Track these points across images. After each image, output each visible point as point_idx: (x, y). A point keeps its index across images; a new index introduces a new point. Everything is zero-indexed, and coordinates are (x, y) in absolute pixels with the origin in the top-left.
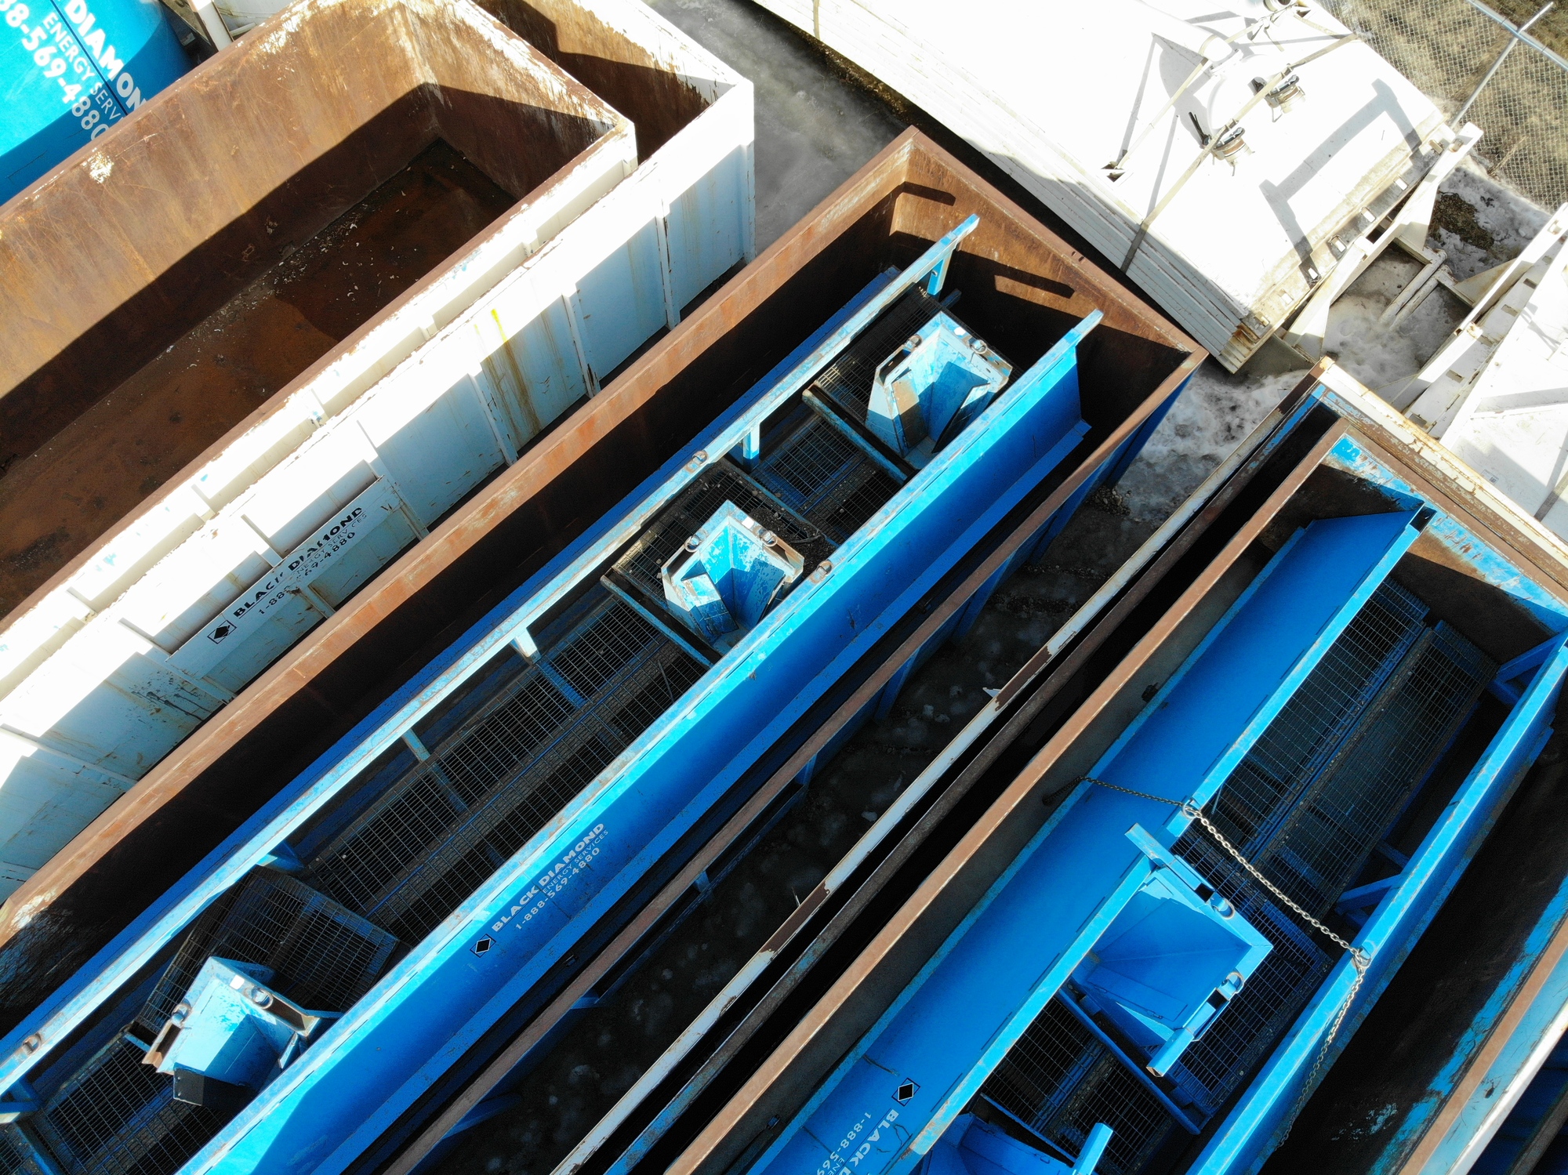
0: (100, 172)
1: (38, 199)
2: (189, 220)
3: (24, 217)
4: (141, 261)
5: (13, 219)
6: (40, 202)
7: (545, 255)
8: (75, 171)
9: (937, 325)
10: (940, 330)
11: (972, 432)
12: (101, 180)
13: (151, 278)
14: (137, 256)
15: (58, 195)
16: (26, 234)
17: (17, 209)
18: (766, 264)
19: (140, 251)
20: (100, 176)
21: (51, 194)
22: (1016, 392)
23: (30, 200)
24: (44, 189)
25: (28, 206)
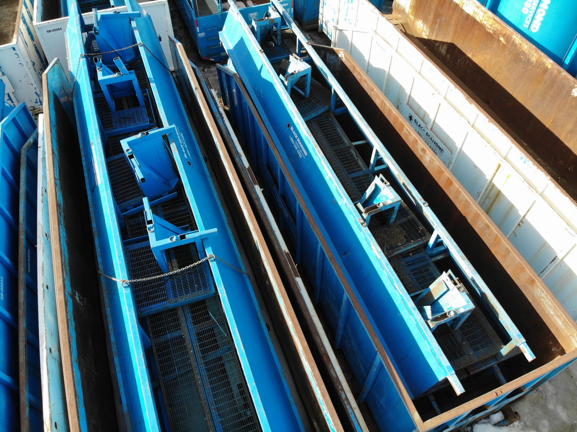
1: (562, 75)
2: (567, 134)
3: (557, 73)
4: (551, 121)
5: (555, 69)
6: (562, 76)
7: (529, 188)
8: (573, 83)
9: (468, 302)
10: (464, 303)
11: (409, 301)
12: (572, 94)
13: (547, 126)
14: (552, 118)
15: (565, 81)
16: (551, 76)
17: (558, 69)
18: (516, 256)
19: (554, 119)
20: (574, 93)
21: (565, 78)
22: (425, 328)
23: (561, 72)
24: (566, 75)
25: (560, 72)
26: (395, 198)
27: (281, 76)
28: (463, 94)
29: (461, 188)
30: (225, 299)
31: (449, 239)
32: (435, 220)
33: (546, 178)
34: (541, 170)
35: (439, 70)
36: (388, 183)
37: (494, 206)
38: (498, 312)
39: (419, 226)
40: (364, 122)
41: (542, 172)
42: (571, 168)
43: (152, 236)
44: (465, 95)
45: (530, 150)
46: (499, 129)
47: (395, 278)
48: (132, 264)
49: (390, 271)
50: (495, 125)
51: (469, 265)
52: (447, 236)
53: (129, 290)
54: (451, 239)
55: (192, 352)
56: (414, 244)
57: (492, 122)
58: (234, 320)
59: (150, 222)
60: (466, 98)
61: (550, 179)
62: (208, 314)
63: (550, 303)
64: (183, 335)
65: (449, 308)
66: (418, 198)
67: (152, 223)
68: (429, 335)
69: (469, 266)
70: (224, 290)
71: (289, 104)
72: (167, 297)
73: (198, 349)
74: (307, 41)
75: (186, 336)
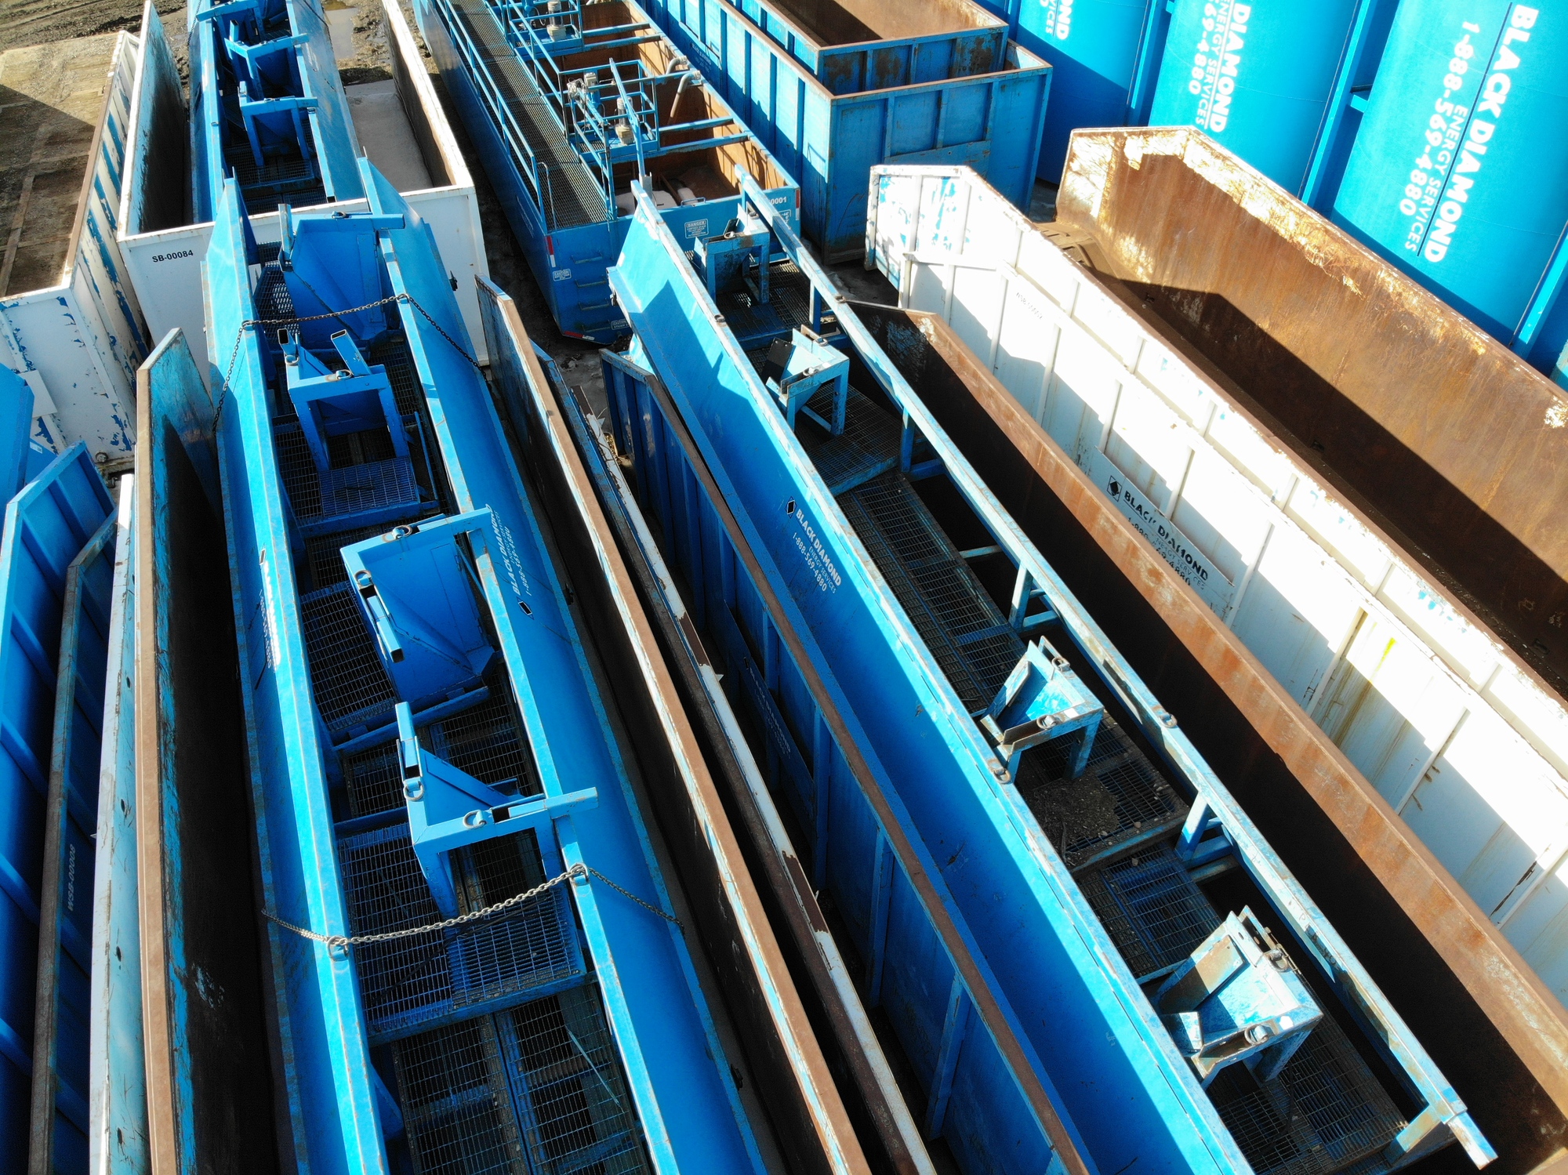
0: (1554, 417)
1: (1517, 372)
2: (1539, 527)
3: (1501, 367)
4: (1493, 493)
5: (1497, 358)
6: (1515, 375)
7: (1449, 676)
8: (1547, 393)
9: (1302, 1000)
10: (1292, 1004)
12: (1547, 422)
13: (1484, 506)
14: (1496, 486)
15: (1525, 387)
16: (1487, 376)
17: (1505, 357)
18: (1427, 867)
19: (1500, 489)
20: (1550, 418)
21: (1524, 381)
22: (1184, 1078)
23: (1514, 364)
24: (1526, 373)
25: (1509, 365)
26: (1087, 702)
27: (770, 382)
28: (1255, 425)
29: (1262, 678)
30: (617, 996)
31: (1239, 817)
32: (1197, 766)
33: (1493, 648)
34: (1477, 627)
35: (1187, 365)
36: (1066, 663)
37: (1353, 725)
38: (1387, 1026)
39: (1153, 782)
40: (990, 500)
41: (1482, 631)
42: (1555, 618)
43: (416, 811)
44: (1259, 429)
45: (1440, 571)
46: (1357, 517)
47: (1096, 931)
48: (357, 891)
49: (1082, 913)
50: (1346, 506)
51: (1299, 891)
52: (1234, 811)
53: (348, 967)
54: (1244, 819)
55: (518, 1149)
56: (1142, 832)
57: (1338, 500)
58: (642, 1059)
59: (413, 772)
60: (1263, 438)
61: (1504, 651)
62: (567, 1038)
63: (1527, 998)
64: (495, 1100)
65: (1248, 1016)
66: (1149, 703)
67: (418, 775)
68: (1196, 1097)
69: (1298, 895)
70: (614, 970)
71: (792, 452)
72: (452, 988)
73: (535, 1141)
74: (837, 294)
75: (503, 1102)
